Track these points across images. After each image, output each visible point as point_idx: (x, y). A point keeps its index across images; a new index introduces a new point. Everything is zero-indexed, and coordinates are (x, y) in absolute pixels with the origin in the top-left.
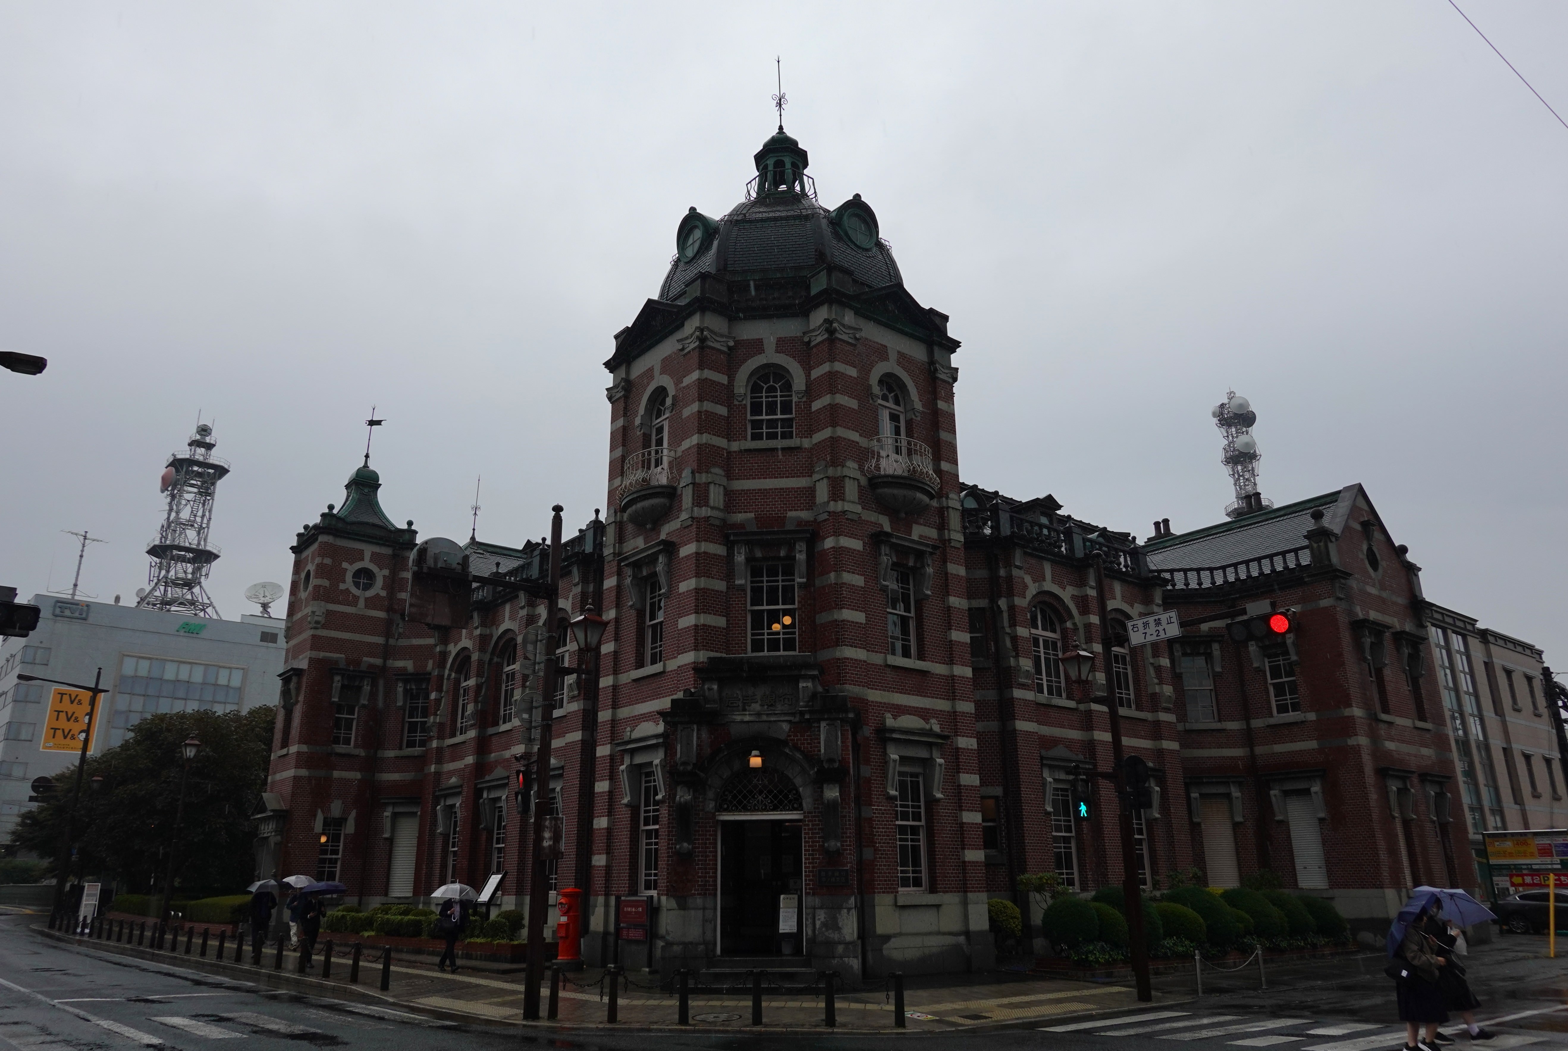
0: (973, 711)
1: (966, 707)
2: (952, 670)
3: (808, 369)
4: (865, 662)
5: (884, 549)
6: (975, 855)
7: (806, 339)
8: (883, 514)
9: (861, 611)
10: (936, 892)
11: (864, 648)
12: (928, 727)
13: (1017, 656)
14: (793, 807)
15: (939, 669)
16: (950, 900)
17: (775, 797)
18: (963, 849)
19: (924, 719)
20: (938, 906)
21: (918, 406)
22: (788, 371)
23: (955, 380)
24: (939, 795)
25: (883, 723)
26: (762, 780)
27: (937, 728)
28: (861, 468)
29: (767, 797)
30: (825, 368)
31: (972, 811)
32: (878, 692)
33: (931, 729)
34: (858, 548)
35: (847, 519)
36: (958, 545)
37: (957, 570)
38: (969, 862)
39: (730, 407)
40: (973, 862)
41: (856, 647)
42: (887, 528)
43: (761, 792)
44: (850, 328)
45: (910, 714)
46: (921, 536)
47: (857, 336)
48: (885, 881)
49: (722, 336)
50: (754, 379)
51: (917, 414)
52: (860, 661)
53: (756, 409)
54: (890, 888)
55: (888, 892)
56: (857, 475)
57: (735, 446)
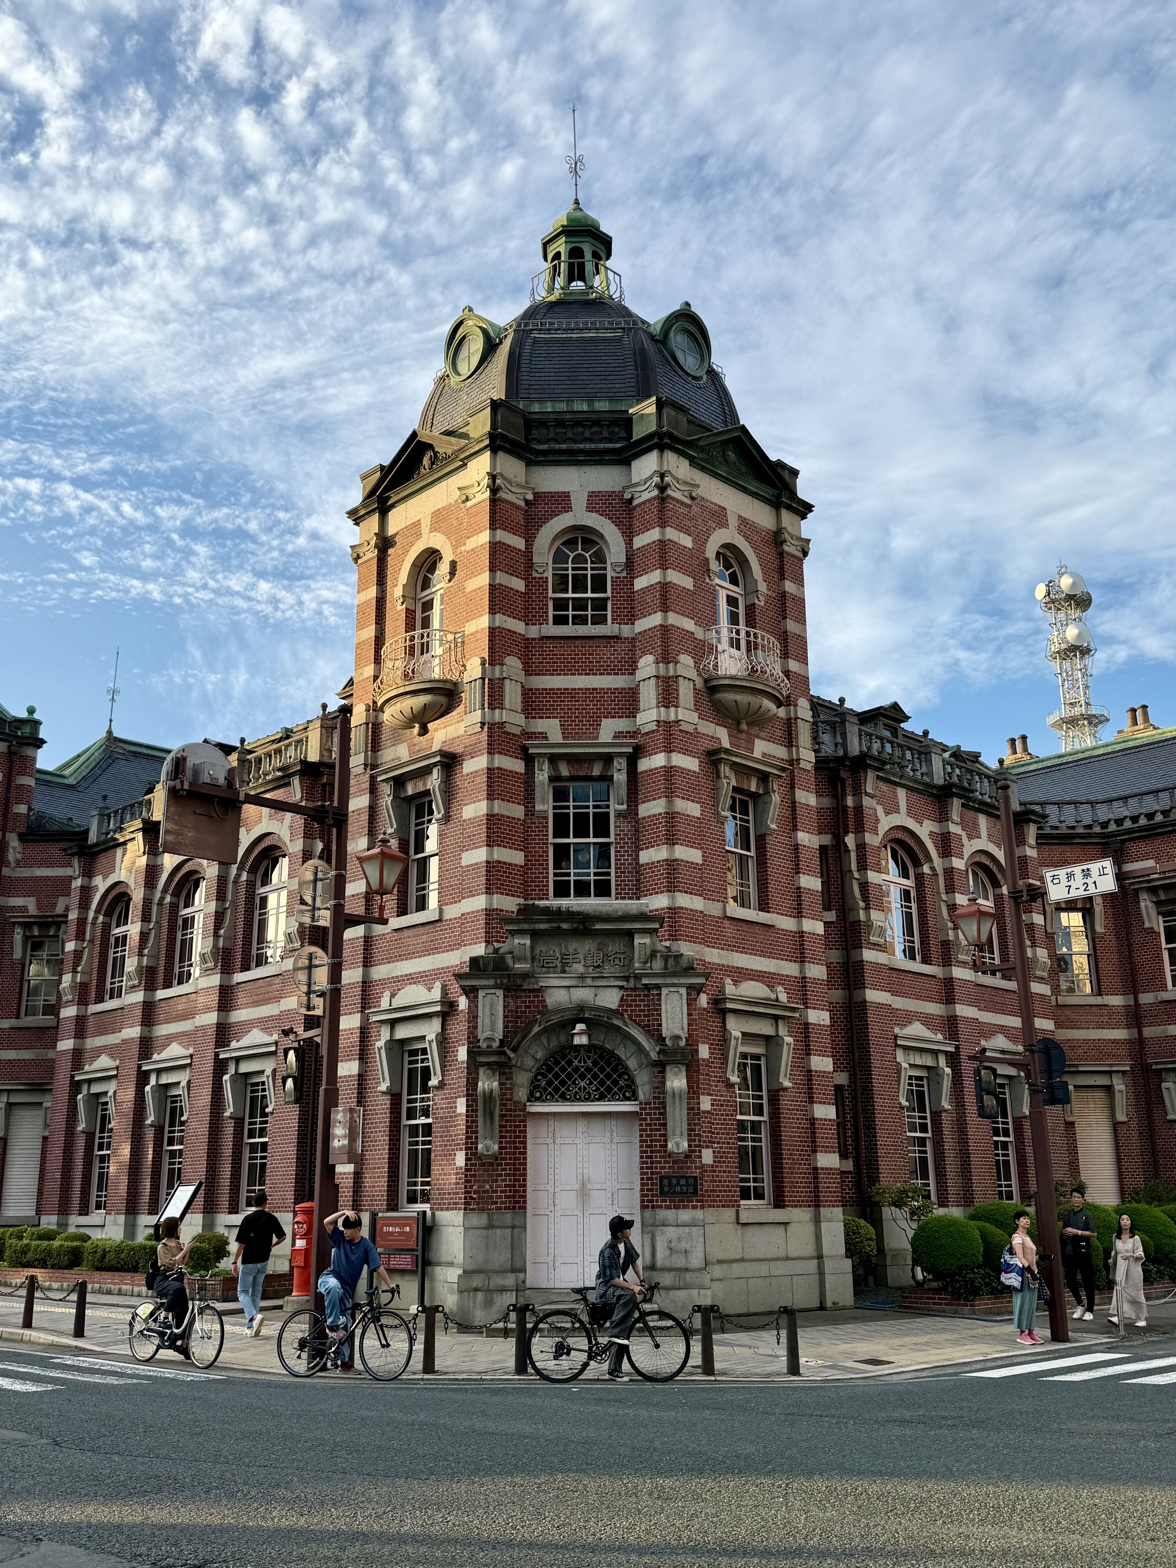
0: (825, 978)
1: (817, 971)
2: (800, 924)
3: (629, 535)
4: (701, 912)
5: (725, 770)
6: (828, 1160)
7: (627, 496)
8: (720, 725)
9: (696, 848)
10: (784, 1207)
11: (701, 895)
12: (773, 996)
13: (867, 908)
14: (624, 1095)
15: (786, 923)
16: (800, 1216)
17: (602, 1083)
18: (815, 1151)
19: (768, 986)
20: (786, 1224)
21: (762, 587)
22: (602, 537)
23: (805, 554)
24: (787, 1084)
25: (722, 991)
26: (585, 1062)
27: (783, 997)
28: (697, 667)
29: (591, 1083)
30: (653, 535)
31: (825, 1103)
32: (716, 951)
33: (777, 1000)
34: (693, 769)
35: (681, 731)
36: (809, 767)
37: (807, 798)
38: (822, 1169)
39: (527, 579)
40: (827, 1169)
41: (691, 893)
42: (726, 744)
43: (582, 1077)
44: (686, 483)
45: (752, 980)
46: (764, 755)
47: (694, 494)
48: (725, 1191)
49: (518, 485)
50: (558, 543)
51: (761, 598)
52: (696, 911)
53: (561, 583)
54: (731, 1201)
55: (728, 1206)
56: (693, 674)
57: (533, 632)
